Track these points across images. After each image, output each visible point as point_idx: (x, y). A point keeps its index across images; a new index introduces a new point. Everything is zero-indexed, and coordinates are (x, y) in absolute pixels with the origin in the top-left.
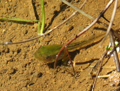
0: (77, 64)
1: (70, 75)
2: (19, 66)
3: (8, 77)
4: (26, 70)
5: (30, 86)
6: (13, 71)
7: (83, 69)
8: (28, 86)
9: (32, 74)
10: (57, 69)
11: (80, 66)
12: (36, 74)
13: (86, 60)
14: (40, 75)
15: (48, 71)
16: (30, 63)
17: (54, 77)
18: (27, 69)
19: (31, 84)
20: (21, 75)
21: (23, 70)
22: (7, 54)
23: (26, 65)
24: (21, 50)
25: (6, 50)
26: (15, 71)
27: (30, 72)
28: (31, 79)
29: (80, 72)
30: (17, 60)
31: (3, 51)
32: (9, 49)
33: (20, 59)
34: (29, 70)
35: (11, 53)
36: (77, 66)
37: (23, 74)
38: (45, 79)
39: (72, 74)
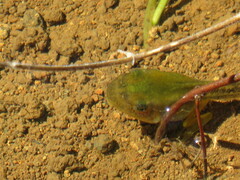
0: (222, 143)
1: (192, 172)
2: (60, 105)
3: (20, 128)
4: (76, 120)
5: (71, 172)
6: (38, 114)
7: (236, 167)
8: (66, 171)
9: (89, 137)
10: (164, 144)
11: (229, 154)
12: (100, 142)
14: (112, 148)
15: (136, 144)
17: (146, 165)
18: (81, 118)
20: (57, 133)
21: (68, 120)
22: (40, 55)
23: (82, 105)
25: (41, 44)
26: (45, 115)
27: (85, 131)
28: (80, 153)
29: (223, 172)
30: (59, 83)
31: (32, 45)
32: (49, 40)
33: (69, 82)
34: (83, 123)
35: (52, 54)
36: (221, 150)
37: (65, 132)
38: (121, 166)
39: (199, 172)
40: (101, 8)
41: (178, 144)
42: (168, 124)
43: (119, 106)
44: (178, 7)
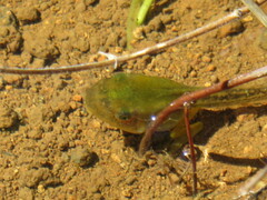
0: (213, 156)
1: (181, 188)
2: (33, 112)
4: (51, 129)
5: (46, 188)
7: (229, 183)
8: (40, 187)
9: (65, 148)
10: (149, 157)
11: (221, 168)
12: (78, 154)
13: (246, 151)
14: (91, 160)
15: (117, 156)
16: (71, 110)
17: (128, 180)
18: (57, 127)
19: (53, 185)
20: (30, 143)
21: (42, 130)
22: (12, 57)
23: (58, 113)
24: (58, 55)
25: (13, 45)
26: (17, 123)
27: (61, 142)
28: (56, 166)
29: (214, 188)
30: (34, 89)
31: (3, 46)
32: (21, 41)
33: (45, 87)
34: (60, 133)
35: (25, 56)
36: (213, 163)
37: (39, 143)
38: (101, 181)
39: (188, 188)
40: (80, 6)
41: (165, 157)
42: (154, 134)
43: (99, 114)
44: (166, 5)
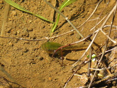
0: (66, 59)
1: (60, 65)
2: (31, 49)
3: (22, 53)
5: (33, 64)
6: (25, 51)
7: (69, 65)
8: (31, 64)
9: (37, 56)
10: (53, 59)
11: (68, 61)
12: (39, 57)
13: (73, 58)
14: (42, 59)
15: (47, 58)
16: (38, 49)
17: (49, 63)
18: (35, 52)
20: (30, 55)
21: (32, 52)
22: (27, 38)
23: (36, 49)
24: (36, 38)
25: (27, 35)
26: (27, 51)
28: (35, 60)
29: (66, 65)
30: (31, 44)
31: (25, 35)
32: (29, 35)
33: (33, 44)
34: (36, 53)
35: (29, 38)
38: (44, 63)
40: (41, 28)
41: (57, 59)
42: (55, 54)
43: (44, 50)
